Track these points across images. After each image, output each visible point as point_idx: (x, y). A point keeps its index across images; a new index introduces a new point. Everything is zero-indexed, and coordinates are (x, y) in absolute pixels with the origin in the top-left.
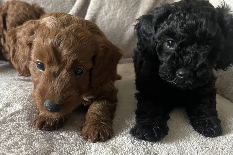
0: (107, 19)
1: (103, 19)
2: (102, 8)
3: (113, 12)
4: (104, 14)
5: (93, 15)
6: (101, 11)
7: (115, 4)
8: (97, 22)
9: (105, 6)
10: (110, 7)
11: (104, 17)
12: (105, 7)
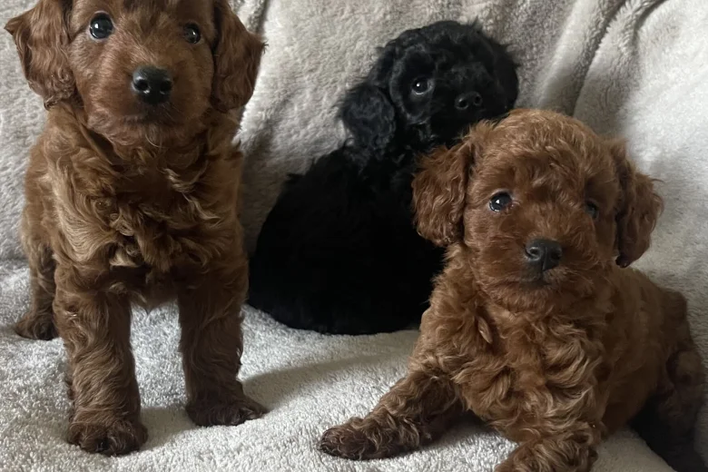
0: (308, 137)
1: (294, 138)
2: (292, 100)
3: (326, 115)
4: (296, 121)
5: (261, 126)
6: (289, 110)
7: (336, 87)
8: (275, 147)
9: (300, 94)
10: (317, 100)
11: (297, 132)
12: (301, 97)
